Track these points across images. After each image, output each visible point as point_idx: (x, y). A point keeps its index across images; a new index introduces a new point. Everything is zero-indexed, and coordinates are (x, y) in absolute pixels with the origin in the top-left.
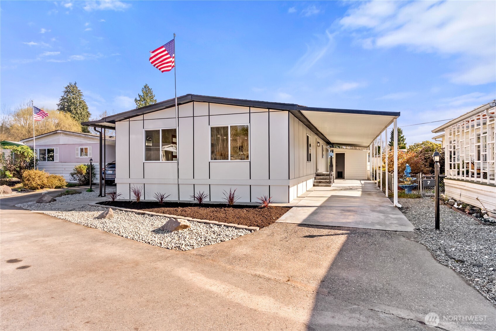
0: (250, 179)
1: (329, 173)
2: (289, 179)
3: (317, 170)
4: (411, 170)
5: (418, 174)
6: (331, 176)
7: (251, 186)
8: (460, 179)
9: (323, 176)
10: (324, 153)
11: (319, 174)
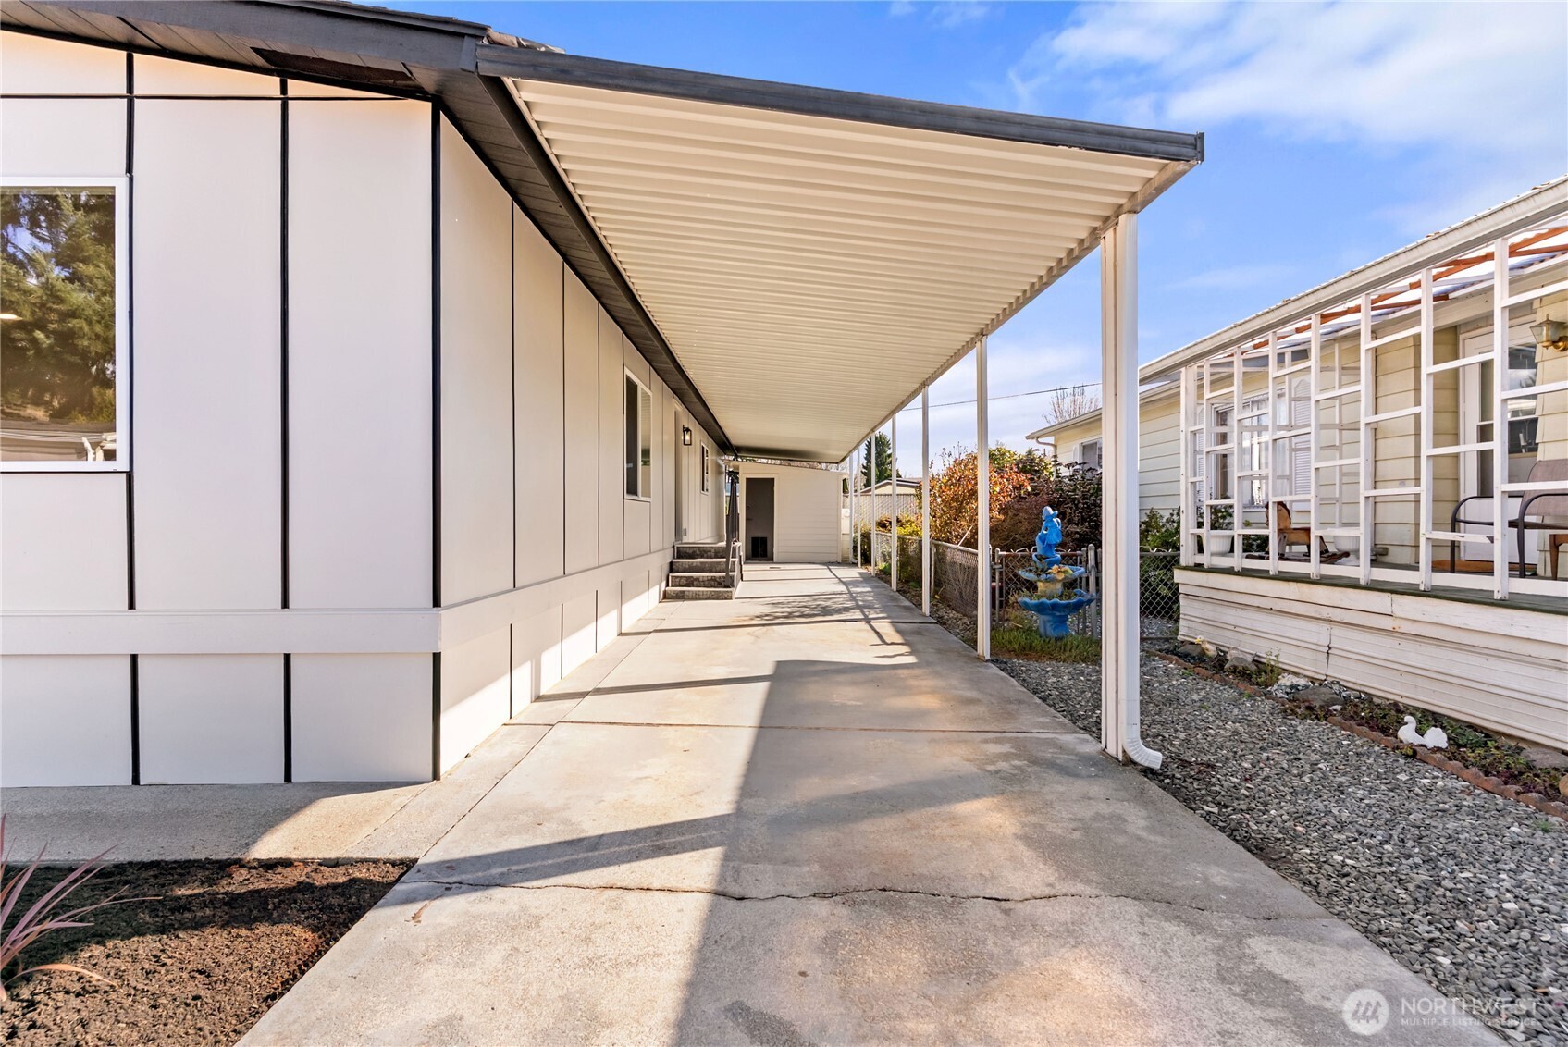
0: (132, 605)
1: (724, 544)
2: (437, 602)
3: (679, 531)
4: (1060, 534)
5: (1084, 549)
6: (734, 556)
7: (140, 661)
8: (1236, 570)
9: (702, 557)
10: (710, 477)
11: (688, 551)
